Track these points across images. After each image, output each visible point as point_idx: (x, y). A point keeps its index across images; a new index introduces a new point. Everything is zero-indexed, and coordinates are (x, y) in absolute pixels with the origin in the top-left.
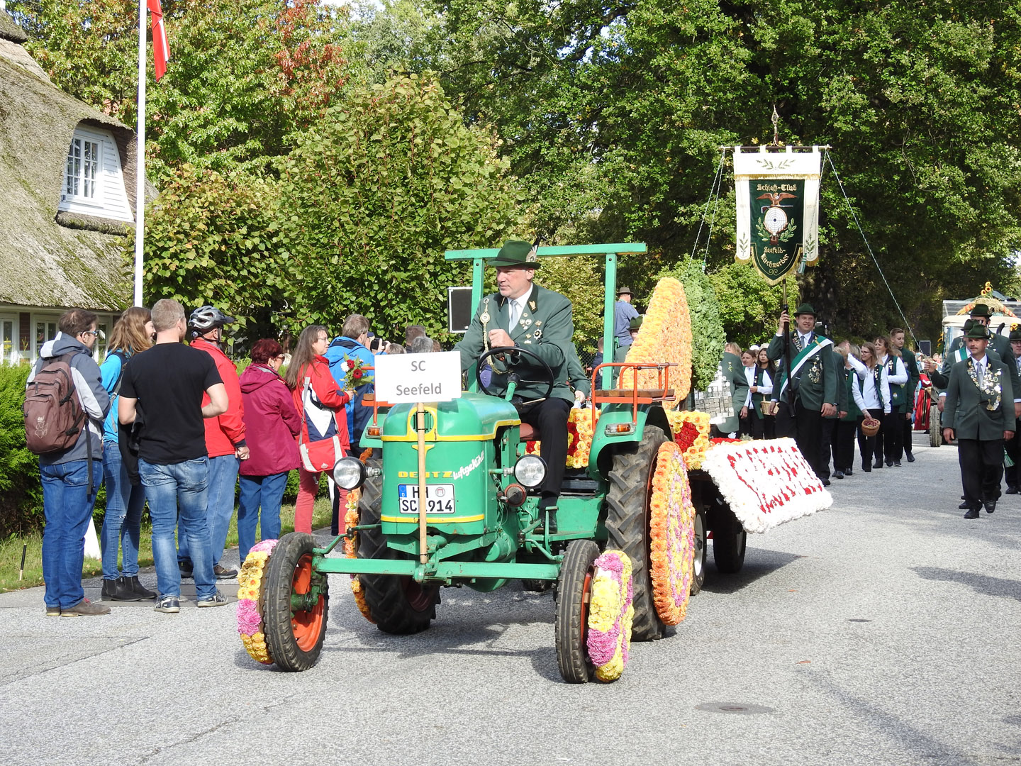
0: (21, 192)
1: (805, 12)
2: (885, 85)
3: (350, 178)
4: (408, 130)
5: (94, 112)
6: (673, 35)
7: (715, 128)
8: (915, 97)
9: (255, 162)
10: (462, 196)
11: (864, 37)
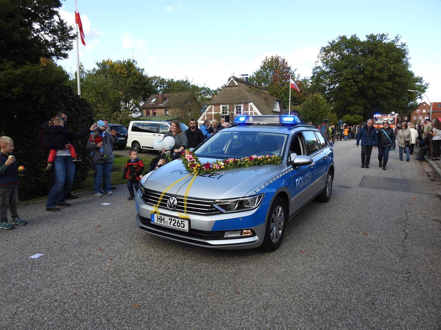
0: (269, 108)
1: (365, 82)
2: (376, 91)
3: (310, 106)
4: (317, 100)
5: (277, 99)
6: (347, 85)
7: (352, 97)
8: (380, 92)
9: (293, 104)
10: (323, 108)
11: (374, 85)
